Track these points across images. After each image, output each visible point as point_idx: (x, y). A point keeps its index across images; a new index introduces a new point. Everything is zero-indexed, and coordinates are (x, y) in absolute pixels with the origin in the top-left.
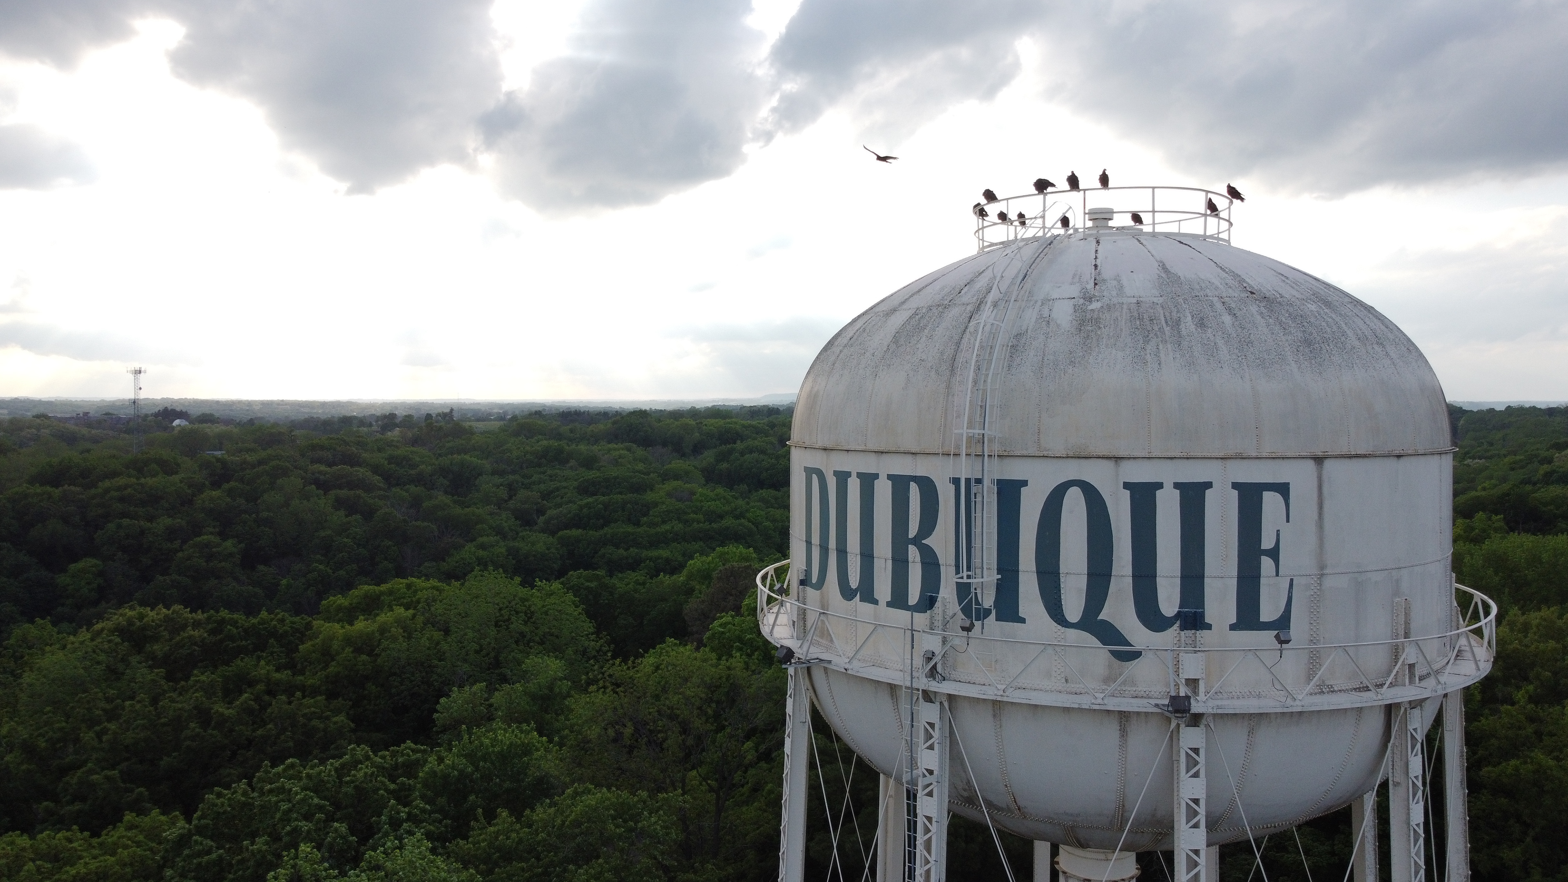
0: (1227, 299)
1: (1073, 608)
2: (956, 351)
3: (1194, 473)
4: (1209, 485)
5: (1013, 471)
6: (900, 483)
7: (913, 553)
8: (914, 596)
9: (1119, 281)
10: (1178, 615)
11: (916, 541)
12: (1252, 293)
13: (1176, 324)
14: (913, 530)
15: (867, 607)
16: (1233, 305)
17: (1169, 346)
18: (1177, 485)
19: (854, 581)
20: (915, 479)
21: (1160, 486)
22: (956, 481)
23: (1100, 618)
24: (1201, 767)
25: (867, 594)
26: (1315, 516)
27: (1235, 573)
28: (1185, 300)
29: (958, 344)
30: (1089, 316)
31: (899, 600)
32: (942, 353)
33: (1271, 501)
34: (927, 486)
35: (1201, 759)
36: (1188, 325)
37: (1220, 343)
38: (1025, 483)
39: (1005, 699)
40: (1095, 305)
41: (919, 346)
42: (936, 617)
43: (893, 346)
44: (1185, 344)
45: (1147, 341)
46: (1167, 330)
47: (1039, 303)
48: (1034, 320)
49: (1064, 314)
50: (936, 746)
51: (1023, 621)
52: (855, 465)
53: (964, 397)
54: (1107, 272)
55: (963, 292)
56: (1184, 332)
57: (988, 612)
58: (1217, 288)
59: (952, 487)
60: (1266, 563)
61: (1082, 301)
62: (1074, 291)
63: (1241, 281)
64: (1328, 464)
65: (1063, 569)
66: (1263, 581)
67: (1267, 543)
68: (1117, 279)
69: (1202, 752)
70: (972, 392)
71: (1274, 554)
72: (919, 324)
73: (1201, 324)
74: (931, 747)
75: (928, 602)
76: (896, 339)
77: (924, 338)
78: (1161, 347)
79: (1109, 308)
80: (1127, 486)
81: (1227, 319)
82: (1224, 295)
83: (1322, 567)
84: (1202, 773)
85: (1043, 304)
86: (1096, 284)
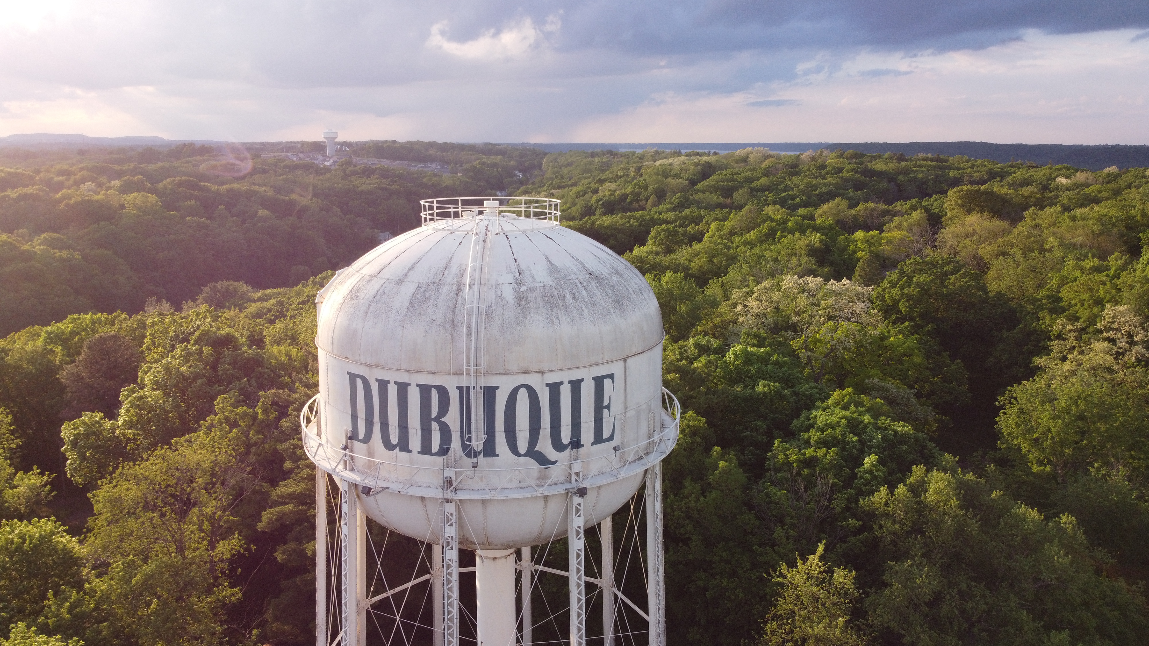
0: (582, 280)
1: (523, 446)
2: (454, 316)
3: (576, 375)
4: (583, 380)
5: (492, 381)
6: (425, 390)
7: (435, 426)
8: (436, 446)
9: (530, 271)
10: (571, 443)
11: (436, 419)
12: (591, 274)
13: (563, 298)
14: (434, 413)
15: (404, 455)
16: (585, 284)
17: (562, 312)
18: (569, 382)
19: (394, 439)
20: (435, 387)
21: (562, 383)
22: (460, 388)
23: (536, 449)
24: (581, 512)
25: (404, 446)
26: (623, 386)
27: (593, 419)
28: (564, 283)
29: (454, 311)
30: (522, 296)
31: (426, 449)
32: (445, 317)
33: (607, 382)
34: (443, 391)
35: (581, 508)
36: (569, 299)
37: (584, 307)
38: (498, 388)
39: (495, 498)
40: (523, 288)
41: (429, 310)
42: (450, 458)
43: (411, 309)
44: (569, 309)
45: (552, 310)
46: (560, 302)
47: (494, 287)
48: (494, 298)
49: (508, 293)
50: (454, 524)
51: (498, 456)
52: (393, 377)
53: (462, 342)
54: (523, 267)
55: (446, 273)
56: (568, 303)
57: (479, 454)
58: (575, 273)
59: (458, 391)
60: (605, 411)
61: (516, 286)
62: (509, 278)
63: (584, 266)
64: (629, 361)
65: (518, 429)
66: (604, 420)
67: (606, 403)
68: (529, 269)
69: (582, 505)
70: (467, 341)
71: (608, 407)
72: (424, 295)
73: (574, 298)
74: (452, 525)
75: (444, 450)
76: (412, 303)
77: (431, 306)
78: (559, 312)
79: (530, 290)
80: (547, 385)
81: (584, 293)
82: (580, 278)
83: (626, 408)
84: (582, 515)
85: (496, 287)
86: (520, 274)
